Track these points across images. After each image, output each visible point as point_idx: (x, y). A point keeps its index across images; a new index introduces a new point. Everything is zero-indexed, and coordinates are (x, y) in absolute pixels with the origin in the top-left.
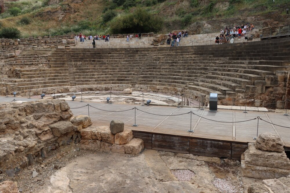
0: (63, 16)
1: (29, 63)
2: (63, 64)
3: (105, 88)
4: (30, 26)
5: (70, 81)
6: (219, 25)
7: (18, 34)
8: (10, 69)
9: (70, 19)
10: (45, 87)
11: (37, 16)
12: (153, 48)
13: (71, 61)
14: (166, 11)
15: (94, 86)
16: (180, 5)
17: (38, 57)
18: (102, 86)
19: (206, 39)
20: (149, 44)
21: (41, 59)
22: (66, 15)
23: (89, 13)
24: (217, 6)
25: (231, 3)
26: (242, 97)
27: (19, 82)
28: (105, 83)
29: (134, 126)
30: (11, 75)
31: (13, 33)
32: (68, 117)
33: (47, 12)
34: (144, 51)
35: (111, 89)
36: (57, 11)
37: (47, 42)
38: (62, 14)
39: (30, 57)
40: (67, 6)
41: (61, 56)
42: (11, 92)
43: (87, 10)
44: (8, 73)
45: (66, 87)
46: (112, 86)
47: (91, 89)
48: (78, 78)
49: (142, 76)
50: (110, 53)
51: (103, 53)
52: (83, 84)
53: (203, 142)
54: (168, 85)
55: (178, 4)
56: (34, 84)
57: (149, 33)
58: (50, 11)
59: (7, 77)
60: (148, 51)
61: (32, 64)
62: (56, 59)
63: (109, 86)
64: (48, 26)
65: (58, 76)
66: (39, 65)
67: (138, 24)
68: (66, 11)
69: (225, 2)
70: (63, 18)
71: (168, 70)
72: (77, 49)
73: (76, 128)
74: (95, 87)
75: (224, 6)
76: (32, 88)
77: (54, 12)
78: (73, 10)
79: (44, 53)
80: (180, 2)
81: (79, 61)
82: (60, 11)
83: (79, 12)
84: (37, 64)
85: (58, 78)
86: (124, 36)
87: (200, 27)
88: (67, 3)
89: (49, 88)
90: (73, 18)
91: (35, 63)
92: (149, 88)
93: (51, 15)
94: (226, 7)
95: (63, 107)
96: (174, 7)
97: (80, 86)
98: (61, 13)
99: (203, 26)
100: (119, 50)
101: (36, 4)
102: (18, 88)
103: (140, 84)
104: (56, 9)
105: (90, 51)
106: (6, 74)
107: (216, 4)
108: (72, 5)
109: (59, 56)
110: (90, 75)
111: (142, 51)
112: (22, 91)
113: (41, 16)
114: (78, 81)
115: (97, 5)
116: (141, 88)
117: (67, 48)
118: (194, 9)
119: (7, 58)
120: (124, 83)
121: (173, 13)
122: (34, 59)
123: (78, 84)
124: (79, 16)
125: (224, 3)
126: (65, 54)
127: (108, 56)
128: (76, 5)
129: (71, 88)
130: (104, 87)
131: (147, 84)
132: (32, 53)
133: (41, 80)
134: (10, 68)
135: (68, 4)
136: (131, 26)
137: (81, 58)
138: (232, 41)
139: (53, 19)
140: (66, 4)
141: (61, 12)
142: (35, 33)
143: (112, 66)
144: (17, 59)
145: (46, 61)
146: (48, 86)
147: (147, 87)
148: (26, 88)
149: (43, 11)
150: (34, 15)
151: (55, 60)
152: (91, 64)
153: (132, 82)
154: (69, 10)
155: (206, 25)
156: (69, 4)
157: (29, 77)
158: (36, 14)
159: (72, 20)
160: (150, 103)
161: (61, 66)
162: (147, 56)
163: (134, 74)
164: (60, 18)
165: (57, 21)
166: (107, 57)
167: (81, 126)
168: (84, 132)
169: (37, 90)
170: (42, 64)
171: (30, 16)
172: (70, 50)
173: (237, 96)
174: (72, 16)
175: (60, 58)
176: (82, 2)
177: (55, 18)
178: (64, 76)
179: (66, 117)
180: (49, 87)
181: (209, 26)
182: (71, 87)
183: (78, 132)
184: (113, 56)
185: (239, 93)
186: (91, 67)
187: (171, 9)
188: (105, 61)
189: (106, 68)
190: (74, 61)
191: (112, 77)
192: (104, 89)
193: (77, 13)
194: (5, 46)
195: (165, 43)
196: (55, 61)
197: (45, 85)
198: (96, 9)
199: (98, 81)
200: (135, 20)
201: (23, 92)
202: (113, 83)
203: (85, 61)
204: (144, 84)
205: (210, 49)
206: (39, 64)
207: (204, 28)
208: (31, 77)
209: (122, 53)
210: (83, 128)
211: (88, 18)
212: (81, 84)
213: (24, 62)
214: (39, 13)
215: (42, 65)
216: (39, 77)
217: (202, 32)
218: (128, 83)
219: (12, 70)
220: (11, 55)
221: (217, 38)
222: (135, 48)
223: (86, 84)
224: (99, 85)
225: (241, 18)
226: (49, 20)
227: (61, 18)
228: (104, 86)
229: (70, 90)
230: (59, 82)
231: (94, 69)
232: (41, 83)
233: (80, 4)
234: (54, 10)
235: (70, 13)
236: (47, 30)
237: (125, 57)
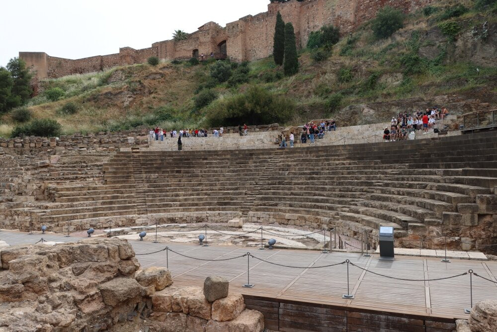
0: (131, 99)
1: (71, 176)
2: (128, 177)
3: (197, 218)
4: (77, 116)
5: (137, 205)
6: (388, 111)
7: (57, 129)
8: (40, 187)
9: (141, 104)
10: (94, 216)
11: (89, 100)
12: (278, 149)
13: (141, 173)
14: (298, 90)
15: (178, 215)
16: (321, 79)
17: (87, 166)
18: (192, 215)
19: (366, 134)
20: (271, 143)
21: (91, 169)
22: (135, 98)
23: (172, 94)
24: (382, 80)
25: (406, 74)
26: (438, 233)
27: (52, 208)
28: (197, 210)
29: (246, 286)
30: (40, 197)
31: (49, 128)
32: (130, 271)
33: (106, 94)
34: (263, 154)
35: (207, 219)
36: (122, 92)
37: (103, 142)
38: (130, 97)
39: (74, 167)
40: (138, 83)
41: (125, 164)
42: (37, 226)
43: (170, 90)
44: (35, 193)
45: (131, 216)
46: (208, 215)
47: (172, 220)
48: (152, 201)
49: (260, 197)
50: (206, 159)
51: (193, 159)
52: (159, 211)
53: (372, 317)
54: (304, 212)
55: (318, 77)
56: (78, 211)
57: (270, 126)
58: (110, 93)
59: (33, 200)
60: (270, 154)
61: (77, 178)
62: (117, 169)
63: (203, 214)
64: (106, 116)
65: (117, 197)
66: (87, 179)
67: (252, 111)
68: (135, 93)
69: (396, 72)
70: (130, 102)
71: (304, 186)
72: (151, 152)
73: (145, 291)
74: (179, 216)
75: (394, 80)
76: (74, 218)
77: (116, 94)
78: (146, 90)
79: (97, 160)
80: (321, 75)
81: (155, 172)
82: (126, 92)
83: (156, 92)
84: (85, 178)
85: (118, 201)
86: (229, 130)
87: (356, 114)
88: (138, 79)
89: (102, 219)
90: (147, 103)
91: (81, 176)
92: (272, 217)
93: (111, 99)
94: (398, 81)
95: (123, 253)
96: (311, 82)
97: (154, 214)
98: (128, 95)
99: (362, 112)
100: (221, 153)
101: (89, 82)
102: (50, 218)
103: (257, 210)
104: (121, 88)
105: (172, 156)
106: (33, 194)
107: (381, 76)
108: (146, 83)
109: (121, 165)
110: (172, 196)
111: (259, 154)
112: (57, 224)
113: (96, 100)
114: (150, 206)
115: (186, 82)
116: (259, 218)
117: (134, 151)
118: (345, 86)
119: (35, 169)
120: (230, 210)
121: (309, 92)
122: (79, 170)
123: (151, 212)
124: (156, 99)
125: (395, 74)
126: (131, 161)
127: (202, 163)
128: (152, 82)
129: (139, 218)
130: (195, 215)
131: (268, 210)
132: (77, 160)
133: (90, 205)
134: (39, 185)
135: (140, 81)
136: (241, 114)
137: (157, 168)
138: (412, 136)
139: (115, 105)
140: (136, 81)
141: (128, 94)
142: (84, 127)
143: (209, 180)
144: (53, 171)
145: (100, 173)
146: (101, 215)
147: (269, 215)
148: (63, 219)
149: (100, 92)
150: (85, 99)
151: (114, 170)
152: (174, 177)
153: (242, 208)
154: (140, 90)
155: (366, 110)
156: (142, 81)
157: (69, 200)
158: (88, 97)
159: (145, 106)
160: (275, 245)
161: (124, 182)
162: (268, 162)
163: (246, 194)
164: (126, 104)
165: (120, 108)
166: (201, 166)
167: (153, 287)
168: (158, 298)
169: (81, 221)
170: (93, 177)
171: (78, 101)
172: (140, 154)
173: (427, 232)
174: (145, 99)
175: (123, 168)
176: (162, 77)
177: (118, 103)
178: (128, 197)
179: (127, 270)
180: (102, 216)
181: (372, 112)
182: (139, 216)
183: (147, 297)
184: (211, 163)
185: (432, 225)
186: (173, 181)
187: (306, 86)
188: (197, 171)
189: (199, 184)
190: (146, 172)
191: (208, 199)
192: (194, 219)
193: (153, 95)
194: (34, 149)
195: (298, 141)
196: (115, 173)
197: (95, 213)
198: (184, 88)
199: (184, 206)
200: (247, 104)
201: (58, 226)
202: (210, 209)
203: (164, 172)
204: (264, 210)
205: (375, 150)
206: (88, 177)
207: (364, 115)
208: (73, 200)
209: (225, 159)
210: (157, 290)
211: (170, 101)
212: (155, 212)
213: (63, 175)
214: (93, 95)
215: (92, 179)
216: (87, 199)
217: (360, 122)
218: (236, 209)
219: (42, 188)
220: (43, 163)
221: (387, 132)
222: (248, 150)
223: (165, 211)
224: (187, 213)
225: (425, 99)
226: (109, 106)
227: (128, 103)
228: (194, 214)
229: (137, 222)
230: (119, 208)
231: (178, 185)
232: (89, 209)
233: (159, 81)
234: (116, 91)
235: (143, 94)
236: (104, 123)
237: (231, 164)
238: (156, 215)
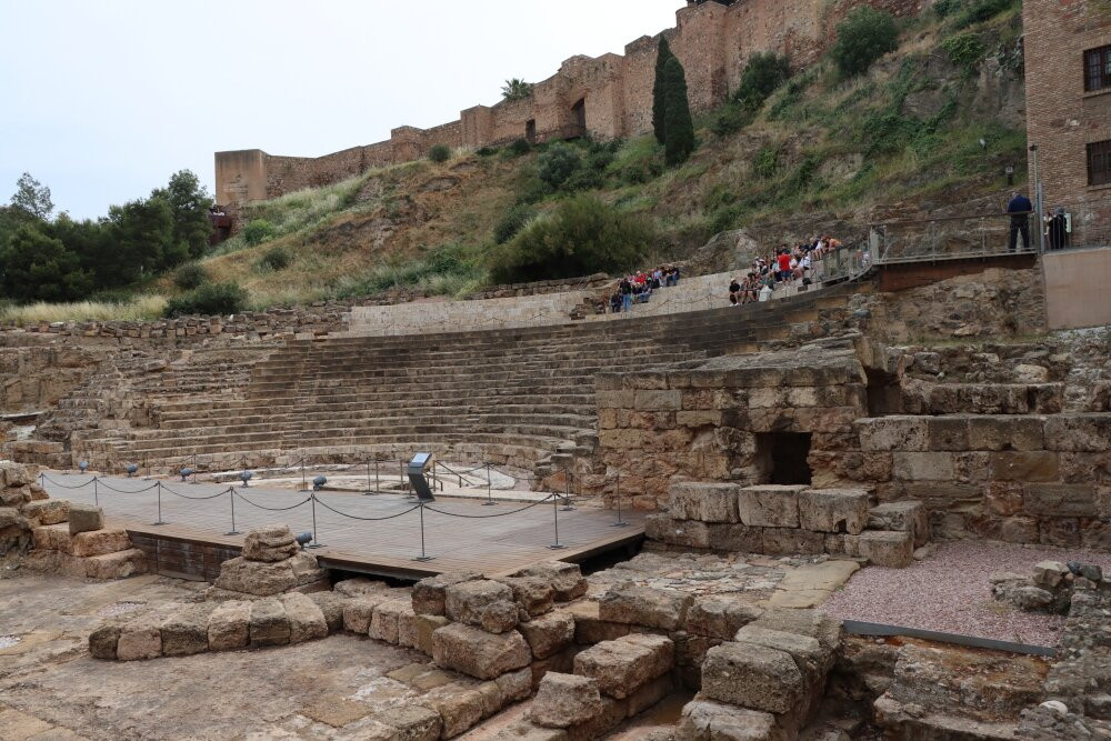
0: (388, 234)
1: (194, 386)
2: (288, 385)
3: (377, 454)
4: (284, 274)
5: (286, 434)
8: (142, 405)
9: (408, 241)
10: (206, 451)
11: (312, 241)
12: (566, 326)
13: (314, 377)
14: (675, 199)
15: (346, 449)
16: (721, 174)
17: (229, 368)
18: (369, 450)
20: (562, 314)
21: (235, 373)
22: (396, 231)
23: (469, 217)
24: (825, 170)
25: (868, 156)
27: (142, 438)
28: (379, 441)
30: (143, 421)
32: (13, 499)
33: (343, 226)
34: (537, 337)
35: (394, 456)
36: (371, 221)
37: (303, 322)
38: (386, 230)
39: (208, 370)
40: (406, 201)
41: (292, 363)
42: (115, 466)
43: (465, 211)
44: (130, 414)
45: (268, 451)
46: (394, 449)
47: (338, 459)
48: (313, 426)
49: (484, 418)
50: (437, 349)
51: (415, 350)
52: (316, 444)
54: (527, 443)
55: (714, 169)
56: (181, 444)
57: (589, 278)
58: (349, 224)
59: (128, 426)
60: (549, 336)
61: (204, 389)
62: (275, 371)
63: (388, 447)
64: (337, 269)
65: (257, 420)
66: (223, 391)
67: (561, 252)
68: (398, 220)
69: (853, 153)
70: (387, 240)
71: (558, 396)
72: (346, 340)
73: (26, 523)
74: (348, 452)
75: (847, 171)
76: (171, 454)
77: (361, 226)
78: (419, 214)
79: (252, 357)
80: (720, 165)
81: (338, 376)
82: (379, 221)
83: (438, 217)
84: (218, 388)
85: (255, 427)
86: (516, 290)
87: (726, 250)
88: (405, 193)
89: (218, 456)
90: (418, 239)
91: (214, 385)
92: (486, 452)
93: (351, 236)
94: (854, 171)
96: (698, 181)
97: (307, 449)
98: (384, 227)
99: (735, 246)
100: (469, 336)
101: (324, 203)
102: (133, 454)
103: (469, 440)
104: (369, 214)
105: (380, 345)
106: (126, 417)
107: (821, 162)
108: (420, 200)
109: (285, 364)
110: (351, 417)
111: (529, 338)
112: (141, 462)
113: (323, 240)
114: (307, 435)
115: (499, 192)
116: (469, 454)
117: (319, 338)
119: (142, 375)
120: (430, 440)
122: (215, 375)
123: (304, 444)
124: (437, 231)
125: (850, 156)
126: (305, 356)
127: (427, 358)
128: (433, 196)
129: (282, 455)
130: (374, 451)
131: (484, 439)
132: (219, 357)
133: (206, 434)
134: (140, 401)
135: (407, 197)
136: (539, 258)
137: (345, 368)
139: (356, 248)
140: (401, 198)
141: (382, 224)
142: (291, 294)
143: (424, 388)
144: (169, 377)
145: (247, 380)
146: (218, 450)
147: (483, 448)
148: (154, 454)
149: (331, 223)
150: (306, 239)
151: (270, 374)
152: (368, 383)
153: (451, 437)
154: (408, 214)
155: (743, 241)
156: (412, 197)
157: (174, 426)
158: (311, 234)
159: (413, 245)
161: (279, 393)
162: (536, 352)
163: (470, 412)
164: (377, 243)
165: (366, 252)
166: (421, 361)
167: (36, 520)
168: (39, 532)
169: (182, 460)
170: (232, 386)
171: (294, 244)
172: (327, 344)
173: (575, 467)
174: (414, 232)
175: (285, 370)
176: (454, 185)
177: (363, 242)
178: (276, 420)
179: (9, 499)
180: (220, 451)
181: (752, 244)
182: (283, 452)
183: (28, 531)
184: (442, 357)
185: (581, 456)
186: (364, 391)
187: (690, 190)
188: (412, 372)
189: (404, 395)
190: (323, 376)
191: (406, 422)
192: (373, 456)
193: (430, 224)
195: (607, 309)
196: (269, 378)
197: (211, 445)
198: (492, 205)
199: (361, 435)
200: (547, 238)
201: (143, 465)
202: (399, 440)
203: (353, 376)
204: (478, 440)
206: (224, 387)
207: (738, 250)
208: (181, 426)
209: (470, 348)
210: (42, 523)
211: (463, 234)
212: (311, 444)
213: (184, 384)
214: (320, 230)
215: (230, 390)
216: (205, 424)
218: (438, 439)
219: (146, 406)
220: (155, 364)
221: (734, 287)
222: (517, 330)
223: (327, 443)
224: (361, 447)
226: (345, 250)
227: (381, 242)
228: (373, 448)
229: (277, 461)
230: (253, 438)
231: (368, 398)
232: (200, 440)
233: (445, 194)
234: (362, 220)
235: (413, 222)
236: (331, 283)
237: (477, 358)
238: (309, 451)
